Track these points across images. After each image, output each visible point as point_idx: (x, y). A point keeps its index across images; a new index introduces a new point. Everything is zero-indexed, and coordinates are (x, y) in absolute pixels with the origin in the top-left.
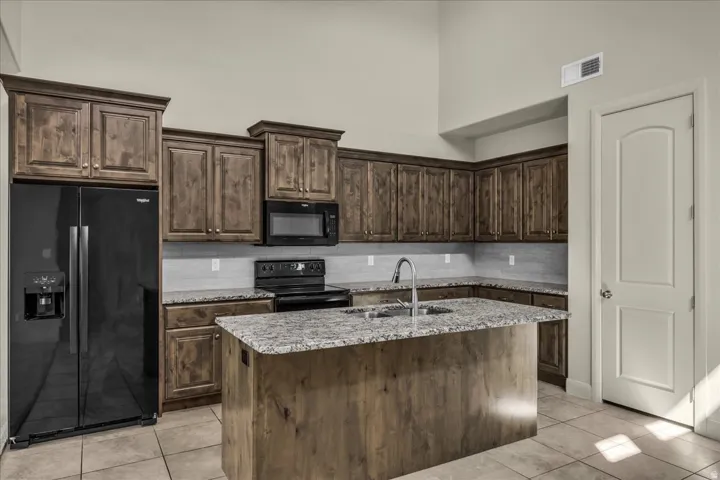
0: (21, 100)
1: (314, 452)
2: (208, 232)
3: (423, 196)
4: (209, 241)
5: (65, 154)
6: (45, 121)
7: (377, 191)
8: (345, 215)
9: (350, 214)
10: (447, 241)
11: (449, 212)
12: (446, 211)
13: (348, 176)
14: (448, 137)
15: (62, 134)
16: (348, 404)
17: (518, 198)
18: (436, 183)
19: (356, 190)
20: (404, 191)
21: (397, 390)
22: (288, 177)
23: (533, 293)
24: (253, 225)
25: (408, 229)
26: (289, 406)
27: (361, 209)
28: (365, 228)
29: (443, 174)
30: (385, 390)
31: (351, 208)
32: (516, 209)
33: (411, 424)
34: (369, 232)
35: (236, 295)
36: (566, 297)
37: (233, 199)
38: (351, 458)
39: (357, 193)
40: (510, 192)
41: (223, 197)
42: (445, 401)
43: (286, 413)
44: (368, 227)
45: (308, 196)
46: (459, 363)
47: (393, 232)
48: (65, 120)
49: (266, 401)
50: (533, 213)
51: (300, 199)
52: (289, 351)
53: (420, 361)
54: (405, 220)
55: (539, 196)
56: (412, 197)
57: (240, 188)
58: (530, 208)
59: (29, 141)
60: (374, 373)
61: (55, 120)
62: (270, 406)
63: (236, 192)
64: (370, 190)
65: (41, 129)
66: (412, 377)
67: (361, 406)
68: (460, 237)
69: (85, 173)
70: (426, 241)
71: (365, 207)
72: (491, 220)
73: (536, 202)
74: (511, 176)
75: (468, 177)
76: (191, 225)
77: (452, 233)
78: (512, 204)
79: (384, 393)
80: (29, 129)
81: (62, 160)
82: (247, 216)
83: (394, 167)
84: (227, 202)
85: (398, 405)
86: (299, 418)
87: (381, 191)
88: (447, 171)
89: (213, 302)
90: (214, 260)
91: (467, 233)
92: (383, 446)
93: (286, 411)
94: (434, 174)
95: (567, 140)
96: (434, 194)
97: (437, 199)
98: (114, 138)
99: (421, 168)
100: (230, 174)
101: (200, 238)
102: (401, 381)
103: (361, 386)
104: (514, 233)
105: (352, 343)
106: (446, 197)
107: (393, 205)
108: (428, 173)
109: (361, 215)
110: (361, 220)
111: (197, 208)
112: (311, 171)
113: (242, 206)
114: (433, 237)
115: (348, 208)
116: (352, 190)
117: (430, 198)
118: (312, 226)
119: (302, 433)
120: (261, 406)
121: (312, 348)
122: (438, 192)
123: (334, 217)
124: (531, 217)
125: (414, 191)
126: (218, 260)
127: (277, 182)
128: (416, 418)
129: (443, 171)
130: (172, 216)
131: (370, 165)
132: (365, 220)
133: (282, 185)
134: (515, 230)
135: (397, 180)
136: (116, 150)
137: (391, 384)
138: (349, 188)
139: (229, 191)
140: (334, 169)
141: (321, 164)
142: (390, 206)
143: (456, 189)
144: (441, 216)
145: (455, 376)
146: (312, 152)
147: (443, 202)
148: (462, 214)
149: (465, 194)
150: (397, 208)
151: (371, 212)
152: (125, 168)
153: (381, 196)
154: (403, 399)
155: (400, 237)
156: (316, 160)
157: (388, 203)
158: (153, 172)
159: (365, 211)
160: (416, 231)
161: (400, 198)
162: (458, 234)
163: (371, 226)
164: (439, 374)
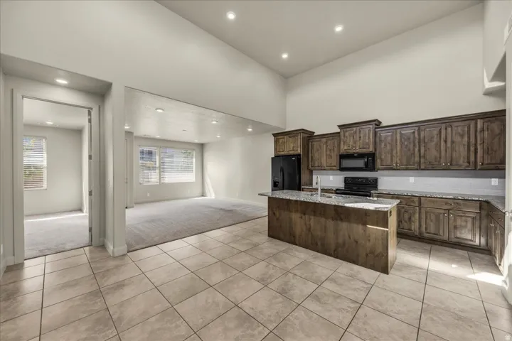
0: (276, 138)
2: (321, 167)
3: (446, 142)
5: (282, 149)
6: (279, 142)
7: (403, 143)
8: (380, 157)
9: (383, 156)
11: (476, 149)
13: (383, 139)
15: (282, 144)
16: (290, 218)
18: (460, 132)
19: (388, 145)
20: (426, 140)
21: (305, 220)
22: (348, 145)
24: (336, 164)
25: (430, 162)
27: (392, 154)
28: (394, 162)
29: (469, 124)
30: (301, 218)
31: (385, 154)
33: (310, 233)
34: (396, 165)
38: (291, 235)
41: (326, 155)
42: (325, 231)
43: (274, 214)
44: (396, 162)
45: (358, 151)
46: (332, 218)
47: (416, 164)
48: (283, 141)
51: (354, 152)
53: (314, 212)
54: (428, 157)
56: (433, 144)
57: (332, 151)
59: (276, 147)
60: (297, 211)
61: (281, 141)
63: (330, 152)
64: (398, 144)
66: (311, 217)
67: (293, 220)
69: (285, 153)
71: (394, 152)
76: (317, 164)
77: (479, 163)
80: (277, 144)
81: (282, 151)
82: (335, 161)
83: (417, 129)
84: (328, 156)
85: (306, 225)
86: (278, 216)
87: (406, 143)
88: (474, 121)
90: (330, 176)
94: (457, 126)
95: (505, 106)
97: (461, 141)
98: (291, 143)
99: (444, 125)
100: (329, 147)
102: (307, 216)
103: (294, 214)
106: (472, 140)
107: (417, 149)
108: (451, 126)
109: (391, 157)
110: (392, 159)
111: (318, 159)
112: (360, 140)
113: (333, 157)
116: (385, 145)
117: (453, 142)
118: (360, 163)
119: (278, 221)
122: (462, 136)
123: (371, 159)
125: (435, 139)
126: (332, 176)
127: (344, 147)
128: (312, 232)
129: (468, 122)
130: (311, 162)
132: (394, 159)
133: (346, 148)
135: (419, 135)
136: (292, 145)
137: (303, 217)
138: (383, 144)
139: (328, 153)
140: (371, 137)
141: (365, 136)
142: (414, 150)
143: (486, 133)
144: (466, 153)
145: (330, 223)
146: (360, 131)
147: (469, 143)
148: (495, 149)
149: (499, 134)
150: (419, 150)
151: (399, 154)
152: (293, 150)
153: (407, 146)
154: (308, 223)
155: (422, 167)
156: (362, 135)
157: (412, 149)
158: (299, 151)
159: (395, 155)
160: (437, 163)
161: (423, 145)
162: (487, 164)
163: (399, 162)
164: (323, 220)
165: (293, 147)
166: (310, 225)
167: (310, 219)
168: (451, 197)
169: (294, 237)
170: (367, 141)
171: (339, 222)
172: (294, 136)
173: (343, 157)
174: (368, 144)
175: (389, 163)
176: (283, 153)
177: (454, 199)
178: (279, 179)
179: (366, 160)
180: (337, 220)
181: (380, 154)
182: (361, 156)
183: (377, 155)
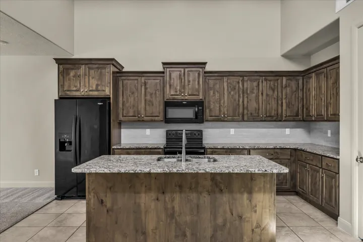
0: (61, 67)
1: (116, 223)
2: (138, 117)
3: (262, 94)
4: (139, 121)
5: (76, 87)
6: (69, 74)
7: (230, 93)
8: (209, 107)
9: (213, 107)
10: (280, 121)
11: (282, 103)
12: (280, 102)
13: (212, 86)
14: (287, 56)
15: (75, 79)
16: (135, 203)
17: (324, 92)
18: (272, 86)
19: (216, 93)
20: (249, 92)
21: (165, 201)
22: (176, 89)
23: (322, 156)
24: (159, 113)
25: (251, 114)
26: (103, 199)
27: (220, 103)
28: (222, 113)
29: (278, 80)
30: (157, 199)
31: (214, 103)
32: (323, 99)
33: (174, 221)
34: (224, 116)
35: (144, 146)
36: (338, 159)
37: (150, 101)
38: (137, 231)
39: (217, 95)
40: (320, 88)
41: (145, 100)
42: (198, 212)
43: (102, 202)
44: (224, 113)
45: (186, 98)
46: (208, 191)
47: (241, 116)
48: (76, 73)
49: (92, 194)
50: (332, 101)
51: (182, 99)
52: (81, 172)
53: (180, 187)
54: (249, 109)
55: (335, 89)
56: (254, 95)
57: (154, 95)
58: (331, 98)
59: (64, 83)
60: (150, 189)
61: (72, 73)
62: (94, 197)
63: (151, 97)
64: (226, 93)
65: (68, 77)
66: (175, 195)
67: (143, 205)
68: (291, 118)
69: (82, 94)
70: (265, 121)
71: (222, 102)
72: (311, 107)
73: (333, 94)
74: (321, 77)
75: (297, 81)
76: (131, 114)
77: (284, 116)
78: (321, 96)
79: (156, 201)
80: (64, 78)
81: (75, 89)
82: (157, 109)
83: (241, 79)
84: (147, 102)
85: (166, 209)
86: (109, 205)
87: (232, 93)
88: (281, 78)
89: (134, 149)
90: (147, 130)
91: (297, 115)
92: (156, 229)
93: (102, 201)
94: (270, 81)
96: (270, 93)
97: (273, 95)
98: (93, 78)
99: (261, 78)
100: (149, 90)
101: (134, 120)
102: (168, 197)
103: (143, 195)
104: (322, 115)
105: (114, 172)
106: (280, 94)
107: (241, 100)
108: (266, 80)
109: (219, 106)
110: (220, 109)
111: (134, 106)
112: (189, 85)
113: (154, 104)
114: (269, 119)
115: (212, 103)
116: (214, 93)
117: (267, 95)
118: (189, 113)
119: (110, 213)
120: (90, 197)
121: (93, 172)
122: (273, 91)
123: (201, 108)
124: (331, 104)
125: (255, 91)
126: (149, 130)
127: (170, 92)
128: (177, 218)
129: (277, 78)
130: (123, 110)
131: (225, 79)
132: (222, 109)
133: (172, 93)
134: (323, 113)
135: (243, 86)
136: (94, 83)
137: (161, 197)
138: (212, 92)
139: (148, 97)
140: (201, 83)
141: (194, 80)
142: (239, 101)
143: (288, 89)
144: (276, 105)
145: (205, 199)
146: (189, 75)
147: (278, 97)
148: (293, 104)
149: (295, 91)
150: (243, 102)
151: (226, 105)
152: (97, 90)
153: (233, 96)
154: (169, 206)
155: (245, 119)
156: (191, 79)
157: (237, 100)
158: (108, 91)
159: (222, 104)
160: (257, 115)
161: (246, 96)
162: (289, 116)
163: (226, 113)
164: (193, 196)
165: (97, 85)
166: (173, 208)
167: (173, 200)
168: (272, 147)
169: (144, 233)
170: (197, 87)
171: (218, 195)
172: (98, 68)
173: (169, 104)
174: (198, 91)
175: (217, 113)
176: (77, 94)
177: (275, 149)
178: (70, 136)
179: (196, 109)
180: (214, 192)
181: (209, 102)
182: (190, 104)
183: (206, 104)
